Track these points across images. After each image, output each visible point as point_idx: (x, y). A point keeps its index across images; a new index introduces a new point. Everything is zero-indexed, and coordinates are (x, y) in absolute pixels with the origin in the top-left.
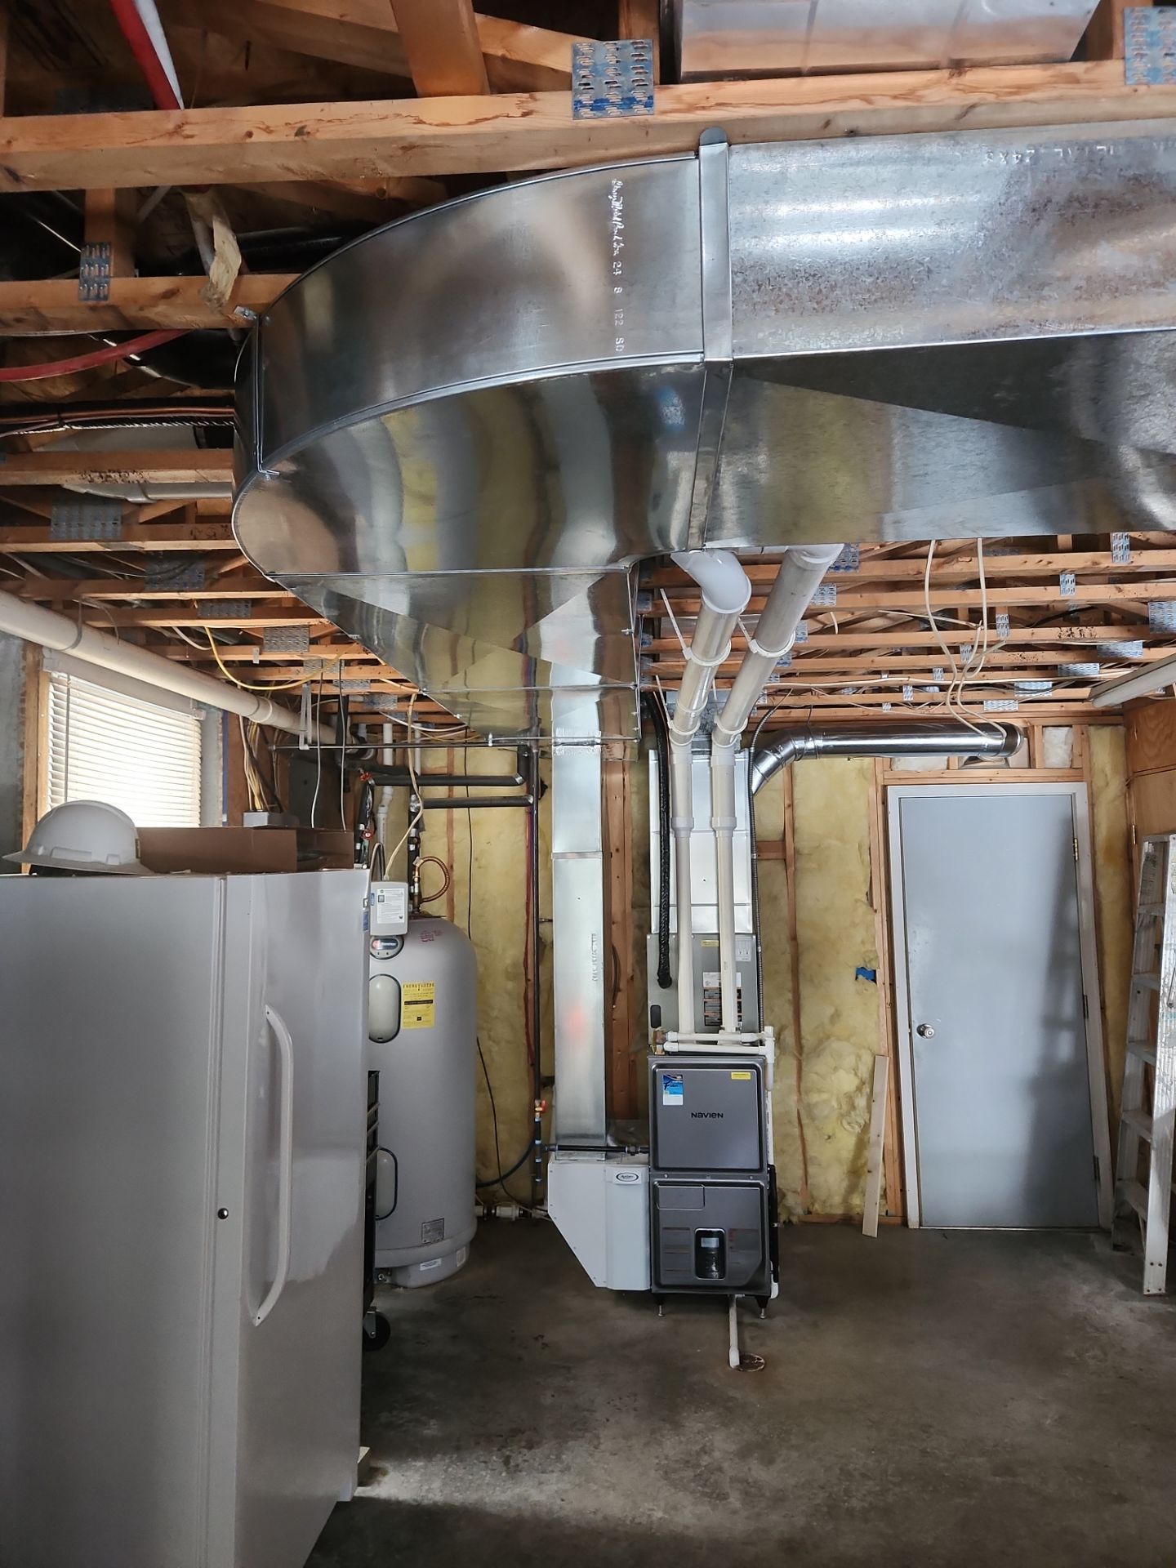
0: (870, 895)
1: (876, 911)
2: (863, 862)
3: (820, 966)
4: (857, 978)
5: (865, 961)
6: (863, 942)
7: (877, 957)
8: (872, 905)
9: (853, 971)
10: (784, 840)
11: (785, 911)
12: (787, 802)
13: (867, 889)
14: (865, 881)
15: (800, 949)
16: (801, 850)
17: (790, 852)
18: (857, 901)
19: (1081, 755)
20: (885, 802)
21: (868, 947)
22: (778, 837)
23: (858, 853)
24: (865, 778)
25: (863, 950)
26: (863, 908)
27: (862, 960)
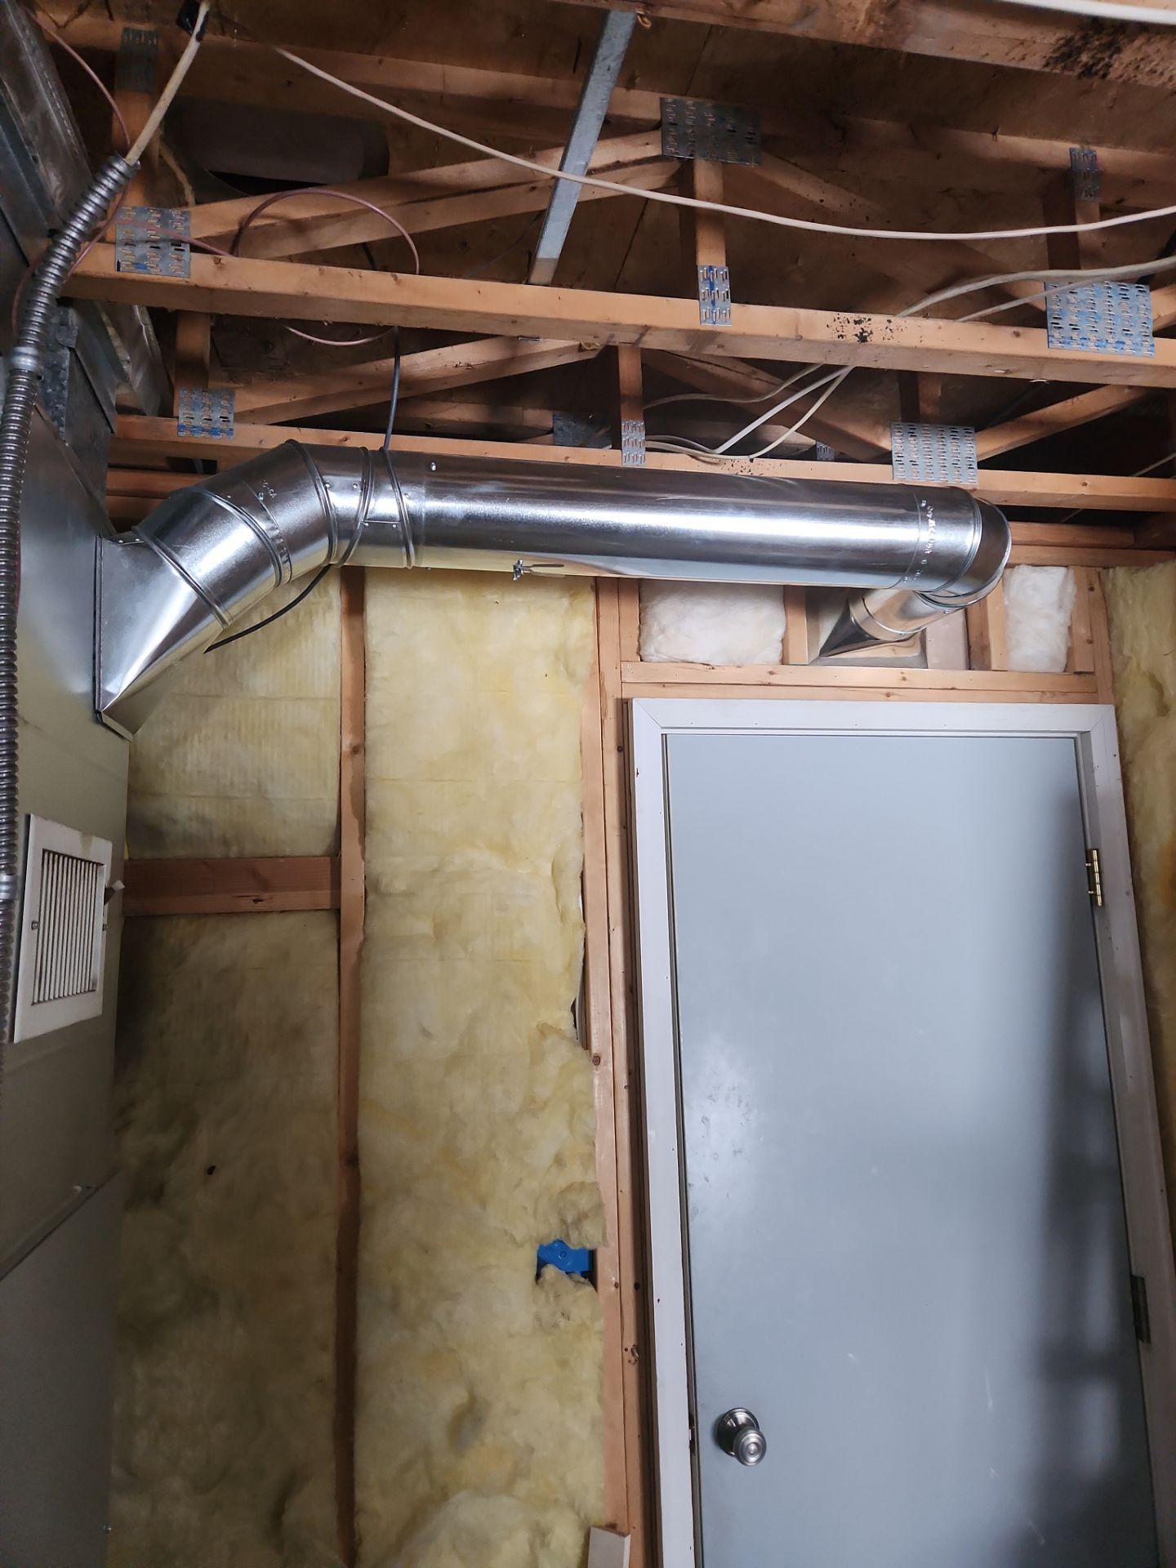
0: (581, 1011)
1: (597, 1060)
2: (563, 916)
3: (425, 1249)
4: (538, 1276)
5: (563, 1221)
6: (559, 1161)
7: (600, 1206)
8: (586, 1044)
9: (529, 1256)
10: (335, 853)
11: (323, 1077)
12: (348, 741)
13: (574, 994)
14: (569, 967)
15: (368, 1197)
16: (384, 881)
17: (352, 887)
18: (544, 1031)
19: (1090, 642)
20: (624, 748)
21: (575, 1173)
22: (317, 845)
23: (551, 891)
24: (571, 674)
25: (562, 1183)
26: (562, 1053)
27: (554, 1220)
